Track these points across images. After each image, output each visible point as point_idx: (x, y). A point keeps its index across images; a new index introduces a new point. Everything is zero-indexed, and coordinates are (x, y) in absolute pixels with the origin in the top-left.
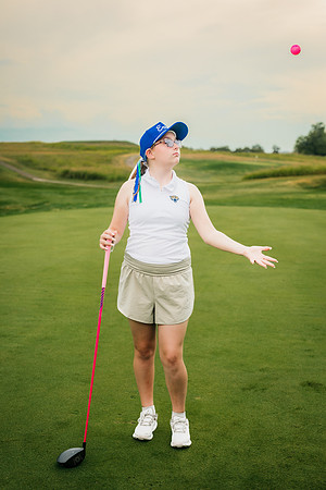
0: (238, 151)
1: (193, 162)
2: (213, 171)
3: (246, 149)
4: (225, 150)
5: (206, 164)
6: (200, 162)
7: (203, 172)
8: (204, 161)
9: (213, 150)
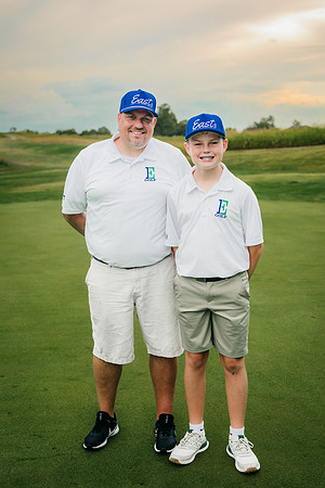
0: (85, 133)
1: (43, 146)
2: (64, 155)
3: (93, 132)
4: (71, 132)
5: (56, 148)
6: (49, 146)
7: (54, 157)
8: (54, 145)
9: (60, 133)
